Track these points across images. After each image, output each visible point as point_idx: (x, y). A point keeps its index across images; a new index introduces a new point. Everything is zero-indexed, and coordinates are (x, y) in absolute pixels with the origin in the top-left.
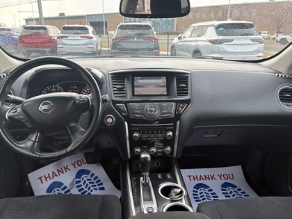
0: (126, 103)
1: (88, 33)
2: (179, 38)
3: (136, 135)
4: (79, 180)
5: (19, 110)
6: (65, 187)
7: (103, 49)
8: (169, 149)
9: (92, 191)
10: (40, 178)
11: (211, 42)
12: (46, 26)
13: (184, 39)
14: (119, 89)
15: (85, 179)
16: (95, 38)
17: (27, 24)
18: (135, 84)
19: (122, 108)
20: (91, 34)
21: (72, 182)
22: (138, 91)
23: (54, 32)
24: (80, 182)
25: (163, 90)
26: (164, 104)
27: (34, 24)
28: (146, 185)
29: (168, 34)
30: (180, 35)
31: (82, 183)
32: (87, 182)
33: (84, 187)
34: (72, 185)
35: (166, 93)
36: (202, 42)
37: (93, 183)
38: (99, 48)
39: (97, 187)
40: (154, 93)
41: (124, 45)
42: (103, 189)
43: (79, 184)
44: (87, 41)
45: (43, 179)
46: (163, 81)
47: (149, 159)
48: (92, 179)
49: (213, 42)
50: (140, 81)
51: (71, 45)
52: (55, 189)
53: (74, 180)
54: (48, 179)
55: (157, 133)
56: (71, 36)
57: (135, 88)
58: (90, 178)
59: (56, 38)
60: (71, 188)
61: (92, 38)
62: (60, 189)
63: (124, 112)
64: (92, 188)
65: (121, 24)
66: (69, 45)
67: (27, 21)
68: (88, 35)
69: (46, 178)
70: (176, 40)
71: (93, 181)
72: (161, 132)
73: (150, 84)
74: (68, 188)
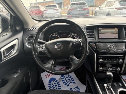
0: (95, 43)
1: (57, 8)
2: (99, 8)
3: (101, 60)
4: (62, 77)
5: (44, 47)
6: (57, 81)
7: (62, 15)
8: (119, 69)
9: (69, 83)
10: (46, 76)
11: (116, 9)
12: (39, 6)
13: (102, 8)
14: (91, 35)
15: (66, 77)
16: (60, 10)
17: (31, 5)
18: (99, 33)
19: (93, 46)
20: (58, 8)
21: (60, 78)
22: (101, 36)
23: (42, 8)
24: (63, 78)
25: (116, 36)
26: (118, 44)
27: (33, 5)
28: (109, 89)
29: (93, 6)
30: (100, 6)
31: (64, 79)
32: (67, 79)
33: (65, 81)
34: (59, 79)
35: (117, 37)
36: (111, 9)
37: (69, 79)
38: (61, 14)
39: (72, 82)
40: (111, 37)
41: (73, 12)
42: (74, 83)
43: (63, 80)
44: (56, 11)
45: (47, 76)
46: (116, 30)
47: (112, 76)
48: (69, 77)
49: (118, 9)
50: (102, 31)
51: (50, 13)
52: (53, 81)
53: (60, 77)
54: (49, 76)
55: (113, 60)
56: (49, 10)
57: (99, 35)
58: (68, 77)
59: (43, 11)
60: (60, 81)
61: (58, 10)
62: (55, 81)
63: (94, 48)
64: (69, 82)
65: (72, 3)
66: (49, 13)
67: (31, 4)
68: (56, 9)
69: (48, 76)
70: (97, 9)
71: (69, 78)
72: (116, 60)
73: (108, 32)
74: (58, 81)
